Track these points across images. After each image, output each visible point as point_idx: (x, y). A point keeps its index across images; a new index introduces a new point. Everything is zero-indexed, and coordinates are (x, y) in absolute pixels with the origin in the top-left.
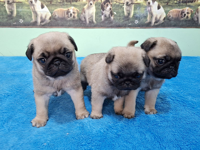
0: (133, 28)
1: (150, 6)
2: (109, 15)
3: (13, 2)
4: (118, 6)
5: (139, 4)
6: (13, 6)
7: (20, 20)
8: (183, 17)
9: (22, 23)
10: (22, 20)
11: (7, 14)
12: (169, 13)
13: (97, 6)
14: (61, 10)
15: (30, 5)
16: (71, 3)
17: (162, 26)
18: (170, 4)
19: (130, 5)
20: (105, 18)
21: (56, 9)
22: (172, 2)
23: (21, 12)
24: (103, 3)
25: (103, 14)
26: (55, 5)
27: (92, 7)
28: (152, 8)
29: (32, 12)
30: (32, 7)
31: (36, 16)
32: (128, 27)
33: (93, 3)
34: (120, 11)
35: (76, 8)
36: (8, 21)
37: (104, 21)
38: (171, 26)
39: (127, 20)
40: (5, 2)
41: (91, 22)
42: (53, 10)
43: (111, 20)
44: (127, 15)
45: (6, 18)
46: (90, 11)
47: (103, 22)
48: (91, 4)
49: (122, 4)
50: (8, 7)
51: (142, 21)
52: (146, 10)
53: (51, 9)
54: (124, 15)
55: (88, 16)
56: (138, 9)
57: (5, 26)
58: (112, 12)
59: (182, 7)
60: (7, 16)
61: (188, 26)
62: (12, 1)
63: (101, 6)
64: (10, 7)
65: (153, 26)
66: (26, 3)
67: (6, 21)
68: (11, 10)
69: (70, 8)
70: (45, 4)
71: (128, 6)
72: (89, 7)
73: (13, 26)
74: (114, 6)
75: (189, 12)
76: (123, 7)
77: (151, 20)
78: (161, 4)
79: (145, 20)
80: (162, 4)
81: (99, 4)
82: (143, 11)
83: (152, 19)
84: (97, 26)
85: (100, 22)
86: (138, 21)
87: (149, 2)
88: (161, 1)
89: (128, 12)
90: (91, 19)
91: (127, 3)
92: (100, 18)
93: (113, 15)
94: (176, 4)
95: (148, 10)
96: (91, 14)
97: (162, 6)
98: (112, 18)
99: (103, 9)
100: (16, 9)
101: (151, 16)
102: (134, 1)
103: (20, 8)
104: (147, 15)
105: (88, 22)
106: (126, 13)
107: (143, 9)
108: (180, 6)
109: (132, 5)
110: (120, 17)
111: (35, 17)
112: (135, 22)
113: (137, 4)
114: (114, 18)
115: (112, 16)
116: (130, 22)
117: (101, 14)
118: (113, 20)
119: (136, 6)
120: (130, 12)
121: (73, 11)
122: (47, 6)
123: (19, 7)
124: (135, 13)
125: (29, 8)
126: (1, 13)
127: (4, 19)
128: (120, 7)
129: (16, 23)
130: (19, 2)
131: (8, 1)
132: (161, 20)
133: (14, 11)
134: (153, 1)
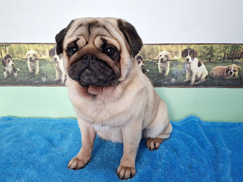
0: (169, 87)
1: (189, 63)
3: (36, 59)
4: (152, 62)
5: (175, 60)
6: (36, 64)
7: (43, 78)
8: (228, 75)
9: (45, 81)
10: (45, 78)
12: (212, 70)
15: (54, 62)
17: (203, 86)
18: (213, 61)
19: (165, 62)
22: (215, 58)
23: (43, 70)
28: (191, 65)
29: (56, 70)
30: (56, 65)
31: (60, 74)
32: (163, 86)
34: (154, 68)
36: (29, 79)
38: (215, 86)
39: (162, 78)
40: (27, 59)
44: (162, 72)
45: (28, 76)
49: (156, 61)
50: (30, 65)
51: (180, 79)
52: (184, 68)
54: (158, 73)
56: (174, 66)
57: (27, 84)
58: (145, 69)
59: (228, 64)
60: (29, 74)
61: (235, 86)
62: (35, 58)
64: (33, 65)
65: (193, 86)
66: (50, 60)
67: (27, 79)
68: (33, 68)
71: (162, 63)
73: (35, 84)
74: (147, 63)
75: (236, 70)
76: (157, 64)
77: (190, 78)
78: (202, 61)
79: (182, 78)
80: (204, 61)
82: (180, 68)
83: (192, 77)
86: (175, 79)
88: (202, 58)
89: (163, 69)
91: (162, 60)
94: (220, 60)
95: (186, 68)
97: (203, 63)
100: (39, 66)
101: (191, 74)
102: (170, 57)
103: (43, 65)
104: (185, 73)
106: (160, 71)
107: (182, 66)
108: (224, 63)
109: (167, 61)
110: (154, 75)
111: (59, 75)
112: (171, 81)
113: (173, 60)
116: (166, 80)
119: (173, 63)
120: (166, 69)
123: (42, 65)
124: (172, 70)
125: (53, 66)
126: (23, 70)
127: (26, 77)
128: (153, 64)
129: (38, 81)
130: (42, 59)
131: (31, 59)
132: (203, 79)
133: (36, 68)
134: (193, 58)
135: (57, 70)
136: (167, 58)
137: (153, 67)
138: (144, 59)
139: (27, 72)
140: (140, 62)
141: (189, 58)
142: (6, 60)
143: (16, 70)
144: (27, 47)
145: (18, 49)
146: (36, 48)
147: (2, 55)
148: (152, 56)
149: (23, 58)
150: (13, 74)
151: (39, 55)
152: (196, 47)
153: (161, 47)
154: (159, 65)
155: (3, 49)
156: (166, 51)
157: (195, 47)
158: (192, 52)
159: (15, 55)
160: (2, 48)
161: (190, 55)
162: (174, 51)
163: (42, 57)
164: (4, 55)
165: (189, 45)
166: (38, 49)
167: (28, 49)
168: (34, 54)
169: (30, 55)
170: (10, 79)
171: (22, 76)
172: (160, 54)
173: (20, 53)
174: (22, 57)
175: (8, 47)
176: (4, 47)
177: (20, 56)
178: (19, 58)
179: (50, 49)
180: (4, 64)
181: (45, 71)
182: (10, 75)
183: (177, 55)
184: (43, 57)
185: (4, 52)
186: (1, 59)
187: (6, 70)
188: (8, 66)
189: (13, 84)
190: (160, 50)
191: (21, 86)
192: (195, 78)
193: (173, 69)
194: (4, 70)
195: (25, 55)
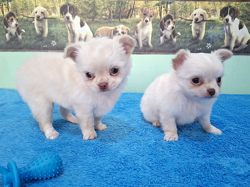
1: (229, 25)
2: (171, 36)
3: (45, 18)
4: (184, 23)
5: (213, 21)
6: (44, 24)
7: (52, 41)
9: (55, 45)
10: (55, 41)
11: (36, 34)
13: (155, 24)
14: (106, 29)
15: (66, 21)
16: (119, 20)
17: (244, 53)
19: (200, 22)
20: (165, 40)
21: (99, 27)
23: (54, 30)
24: (163, 20)
25: (163, 34)
26: (99, 22)
27: (148, 25)
28: (231, 27)
29: (68, 32)
30: (69, 25)
31: (74, 37)
33: (150, 20)
35: (125, 26)
36: (36, 42)
37: (163, 44)
39: (196, 43)
40: (34, 18)
41: (146, 46)
42: (96, 29)
43: (173, 44)
44: (196, 36)
45: (35, 39)
46: (144, 30)
47: (162, 46)
48: (147, 21)
49: (190, 21)
50: (37, 25)
51: (217, 44)
52: (223, 30)
53: (93, 27)
54: (192, 37)
55: (142, 37)
56: (211, 28)
57: (33, 49)
58: (175, 31)
60: (35, 36)
62: (43, 17)
63: (159, 23)
64: (41, 25)
66: (62, 19)
67: (34, 43)
68: (41, 29)
69: (117, 27)
70: (86, 21)
71: (197, 24)
72: (144, 25)
73: (43, 49)
74: (178, 25)
76: (190, 25)
77: (229, 43)
78: (244, 22)
79: (220, 43)
80: (246, 22)
81: (158, 21)
82: (218, 31)
83: (232, 42)
84: (154, 51)
85: (158, 45)
86: (211, 44)
87: (227, 19)
88: (244, 18)
89: (198, 32)
90: (146, 41)
91: (197, 20)
92: (157, 40)
93: (176, 37)
95: (225, 30)
96: (146, 35)
98: (175, 40)
99: (163, 27)
100: (48, 27)
102: (206, 17)
103: (53, 25)
104: (224, 36)
105: (141, 45)
106: (194, 34)
107: (219, 28)
109: (203, 22)
110: (186, 39)
111: (72, 38)
112: (207, 46)
113: (210, 21)
114: (178, 40)
115: (174, 37)
116: (200, 46)
117: (160, 35)
118: (176, 43)
119: (209, 24)
120: (200, 32)
121: (122, 31)
122: (88, 24)
123: (51, 25)
124: (207, 33)
125: (65, 27)
126: (29, 32)
127: (32, 40)
128: (185, 25)
129: (46, 46)
130: (52, 18)
131: (38, 17)
132: (244, 44)
133: (45, 29)
134: (233, 18)
135: (70, 32)
136: (202, 17)
137: (185, 29)
138: (175, 18)
139: (34, 35)
140: (170, 22)
141: (229, 18)
142: (8, 18)
143: (21, 32)
144: (35, 2)
145: (24, 4)
146: (45, 4)
147: (3, 13)
148: (184, 15)
149: (30, 16)
150: (17, 36)
151: (48, 13)
152: (238, 5)
153: (196, 4)
154: (192, 27)
155: (5, 5)
156: (202, 9)
157: (236, 5)
158: (233, 11)
159: (20, 12)
160: (3, 3)
161: (230, 14)
162: (211, 9)
163: (51, 15)
164: (6, 13)
165: (230, 2)
166: (47, 5)
167: (35, 5)
168: (42, 11)
169: (37, 13)
170: (13, 43)
171: (27, 39)
172: (194, 13)
173: (26, 10)
174: (28, 15)
175: (10, 2)
176: (6, 2)
177: (25, 14)
178: (24, 16)
179: (62, 6)
180: (7, 24)
181: (55, 33)
182: (13, 37)
183: (215, 14)
184: (53, 15)
185: (6, 9)
186: (3, 18)
187: (8, 31)
188: (10, 27)
189: (17, 49)
190: (195, 7)
191: (27, 51)
192: (235, 44)
193: (209, 31)
194: (7, 32)
195: (32, 12)
